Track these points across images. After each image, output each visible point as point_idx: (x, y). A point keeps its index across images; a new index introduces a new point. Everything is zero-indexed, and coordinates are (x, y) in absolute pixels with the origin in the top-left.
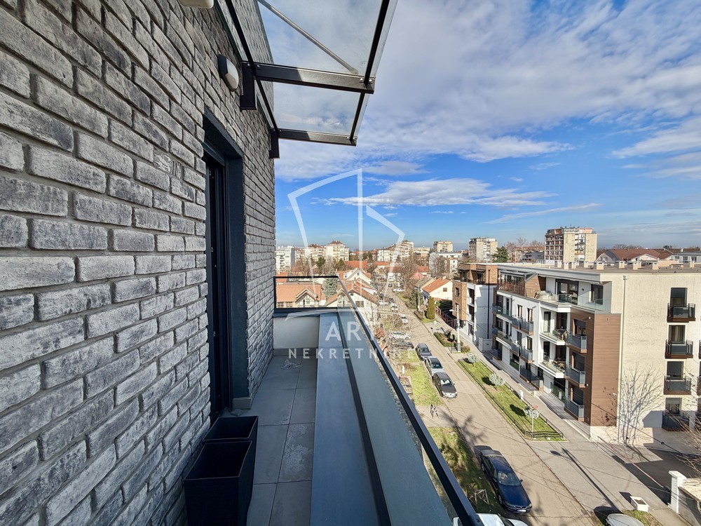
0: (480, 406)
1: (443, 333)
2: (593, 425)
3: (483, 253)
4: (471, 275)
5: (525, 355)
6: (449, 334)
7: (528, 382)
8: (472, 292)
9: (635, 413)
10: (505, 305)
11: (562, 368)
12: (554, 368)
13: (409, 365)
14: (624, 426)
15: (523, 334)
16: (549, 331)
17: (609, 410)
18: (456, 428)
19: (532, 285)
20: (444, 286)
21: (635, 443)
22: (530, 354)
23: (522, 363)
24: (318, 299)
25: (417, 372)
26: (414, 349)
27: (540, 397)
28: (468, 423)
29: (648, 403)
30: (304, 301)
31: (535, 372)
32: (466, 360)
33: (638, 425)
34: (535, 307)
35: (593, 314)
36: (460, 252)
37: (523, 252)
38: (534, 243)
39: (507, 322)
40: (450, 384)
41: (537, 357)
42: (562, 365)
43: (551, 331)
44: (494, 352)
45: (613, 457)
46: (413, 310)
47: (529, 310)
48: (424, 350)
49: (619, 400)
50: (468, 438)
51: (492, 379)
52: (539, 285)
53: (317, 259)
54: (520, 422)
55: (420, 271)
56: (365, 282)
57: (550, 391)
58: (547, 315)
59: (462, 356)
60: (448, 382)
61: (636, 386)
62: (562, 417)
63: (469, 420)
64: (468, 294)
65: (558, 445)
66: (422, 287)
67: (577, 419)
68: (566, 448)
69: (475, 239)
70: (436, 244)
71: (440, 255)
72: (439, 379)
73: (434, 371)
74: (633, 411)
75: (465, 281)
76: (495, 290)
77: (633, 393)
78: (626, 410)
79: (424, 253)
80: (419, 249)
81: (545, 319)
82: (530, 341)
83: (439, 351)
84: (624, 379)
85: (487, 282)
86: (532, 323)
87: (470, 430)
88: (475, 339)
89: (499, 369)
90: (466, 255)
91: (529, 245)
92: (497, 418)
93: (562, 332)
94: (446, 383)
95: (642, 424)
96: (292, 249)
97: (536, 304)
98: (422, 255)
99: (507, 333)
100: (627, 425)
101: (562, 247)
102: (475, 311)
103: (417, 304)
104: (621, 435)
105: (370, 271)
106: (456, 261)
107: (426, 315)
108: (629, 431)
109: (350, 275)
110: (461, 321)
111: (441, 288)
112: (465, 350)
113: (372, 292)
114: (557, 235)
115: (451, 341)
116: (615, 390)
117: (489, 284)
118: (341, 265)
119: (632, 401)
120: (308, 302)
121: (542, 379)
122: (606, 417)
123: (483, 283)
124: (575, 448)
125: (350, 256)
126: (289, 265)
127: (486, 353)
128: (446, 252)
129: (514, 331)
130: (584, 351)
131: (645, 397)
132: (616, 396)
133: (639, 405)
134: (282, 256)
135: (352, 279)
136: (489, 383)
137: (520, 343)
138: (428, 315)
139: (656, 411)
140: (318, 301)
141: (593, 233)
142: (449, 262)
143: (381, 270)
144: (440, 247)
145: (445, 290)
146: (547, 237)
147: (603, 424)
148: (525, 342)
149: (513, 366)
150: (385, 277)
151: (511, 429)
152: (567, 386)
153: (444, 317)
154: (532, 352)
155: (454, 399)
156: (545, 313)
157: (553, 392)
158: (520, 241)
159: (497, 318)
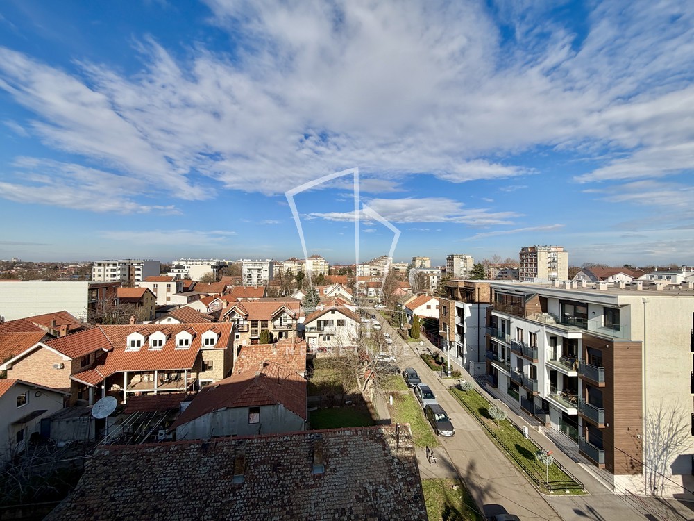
0: (481, 447)
1: (429, 354)
2: (617, 474)
3: (461, 270)
4: (459, 293)
5: (527, 385)
6: (437, 356)
7: (531, 415)
8: (461, 312)
9: (662, 458)
10: (500, 326)
11: (573, 402)
12: (564, 402)
13: (397, 394)
14: (651, 474)
15: (525, 361)
16: (555, 358)
17: (633, 455)
18: (458, 479)
19: (532, 305)
20: (428, 303)
21: (663, 494)
22: (534, 384)
23: (522, 393)
24: (296, 317)
25: (407, 403)
26: (401, 374)
27: (546, 433)
28: (471, 471)
29: (676, 445)
30: (281, 320)
31: (538, 404)
32: (459, 387)
33: (666, 473)
34: (539, 331)
35: (612, 342)
36: (438, 268)
37: (498, 269)
38: (508, 260)
39: (503, 346)
40: (446, 420)
41: (544, 388)
42: (573, 398)
43: (558, 359)
44: (488, 379)
45: (646, 515)
46: (397, 328)
47: (531, 333)
48: (412, 375)
49: (644, 443)
50: (474, 494)
51: (492, 411)
52: (540, 306)
53: (296, 273)
54: (530, 468)
55: (401, 287)
56: (346, 299)
57: (558, 427)
58: (553, 340)
59: (453, 382)
60: (443, 416)
61: (662, 426)
62: (576, 461)
63: (472, 466)
64: (456, 313)
65: (580, 500)
66: (405, 304)
67: (597, 466)
68: (591, 505)
69: (452, 256)
70: (414, 260)
71: (420, 270)
72: (433, 413)
73: (427, 402)
74: (660, 456)
75: (453, 299)
76: (489, 310)
77: (659, 434)
78: (652, 454)
79: (403, 269)
80: (398, 264)
81: (551, 345)
82: (534, 369)
83: (429, 377)
84: (648, 417)
85: (477, 301)
86: (536, 349)
87: (476, 481)
88: (465, 362)
89: (495, 398)
90: (444, 271)
91: (503, 263)
92: (504, 463)
93: (573, 361)
94: (441, 417)
95: (670, 470)
96: (270, 262)
97: (540, 328)
98: (400, 271)
99: (504, 357)
100: (654, 472)
101: (536, 265)
102: (465, 331)
103: (401, 323)
104: (648, 485)
105: (351, 286)
106: (436, 277)
107: (410, 334)
108: (657, 480)
109: (331, 291)
110: (451, 342)
111: (424, 306)
112: (456, 374)
113: (353, 309)
114: (531, 253)
115: (440, 364)
116: (639, 430)
117: (479, 303)
118: (320, 280)
119: (658, 444)
120: (285, 321)
121: (549, 413)
122: (631, 463)
123: (472, 302)
124: (601, 505)
125: (329, 270)
126: (267, 278)
127: (478, 378)
128: (424, 268)
129: (514, 358)
130: (602, 384)
131: (672, 439)
132: (641, 438)
133: (666, 448)
134: (259, 270)
135: (333, 294)
136: (487, 415)
137: (521, 370)
138: (412, 334)
139: (685, 455)
140: (296, 320)
141: (564, 251)
142: (428, 277)
143: (361, 285)
144: (418, 263)
145: (429, 307)
146: (521, 254)
147: (628, 472)
148: (527, 370)
149: (512, 396)
150: (365, 292)
151: (522, 478)
152: (580, 422)
153: (429, 336)
154: (536, 382)
155: (451, 438)
156: (551, 338)
157: (561, 429)
158: (495, 258)
159: (491, 341)
